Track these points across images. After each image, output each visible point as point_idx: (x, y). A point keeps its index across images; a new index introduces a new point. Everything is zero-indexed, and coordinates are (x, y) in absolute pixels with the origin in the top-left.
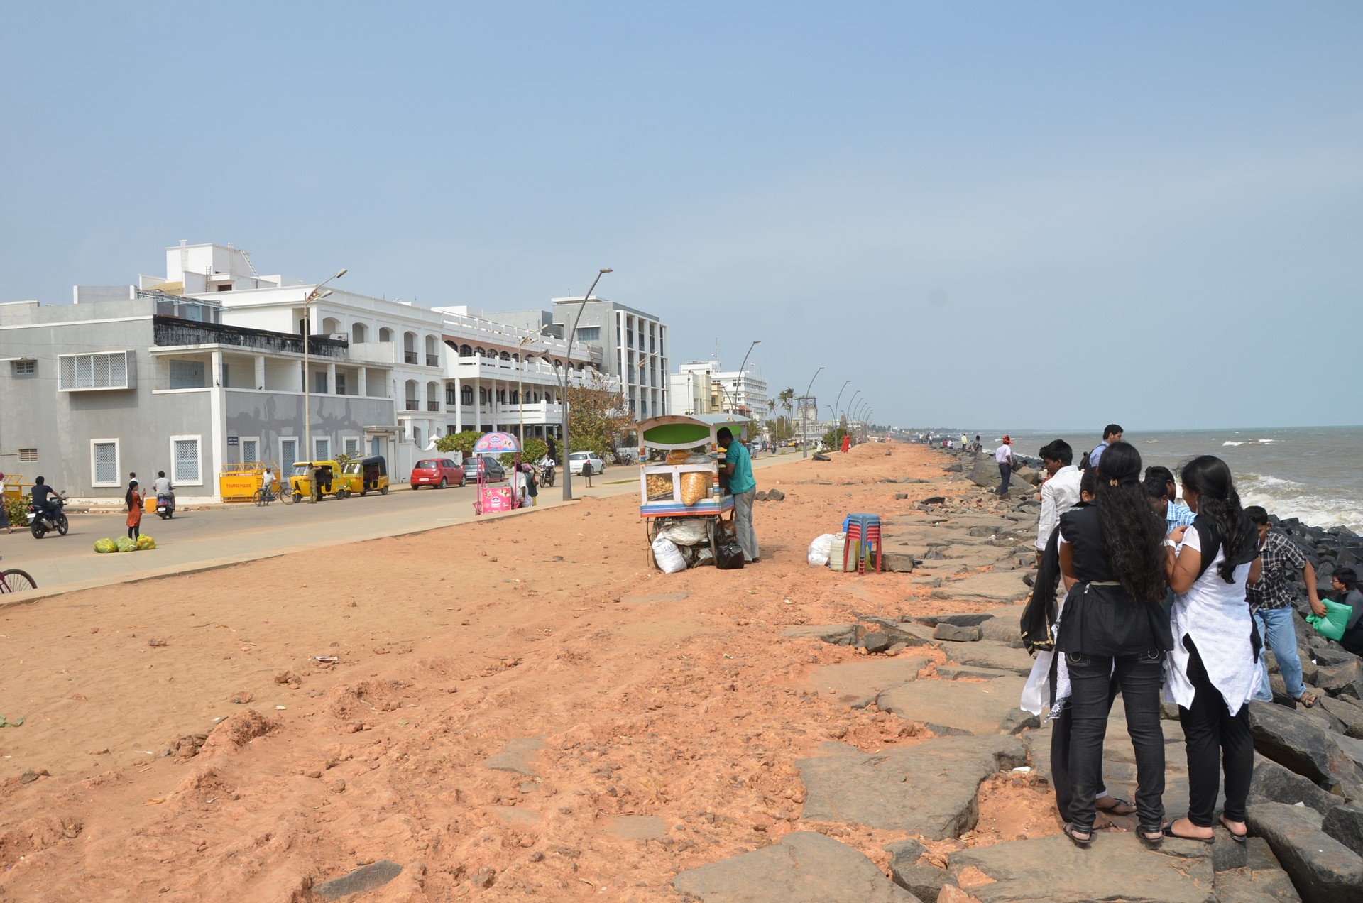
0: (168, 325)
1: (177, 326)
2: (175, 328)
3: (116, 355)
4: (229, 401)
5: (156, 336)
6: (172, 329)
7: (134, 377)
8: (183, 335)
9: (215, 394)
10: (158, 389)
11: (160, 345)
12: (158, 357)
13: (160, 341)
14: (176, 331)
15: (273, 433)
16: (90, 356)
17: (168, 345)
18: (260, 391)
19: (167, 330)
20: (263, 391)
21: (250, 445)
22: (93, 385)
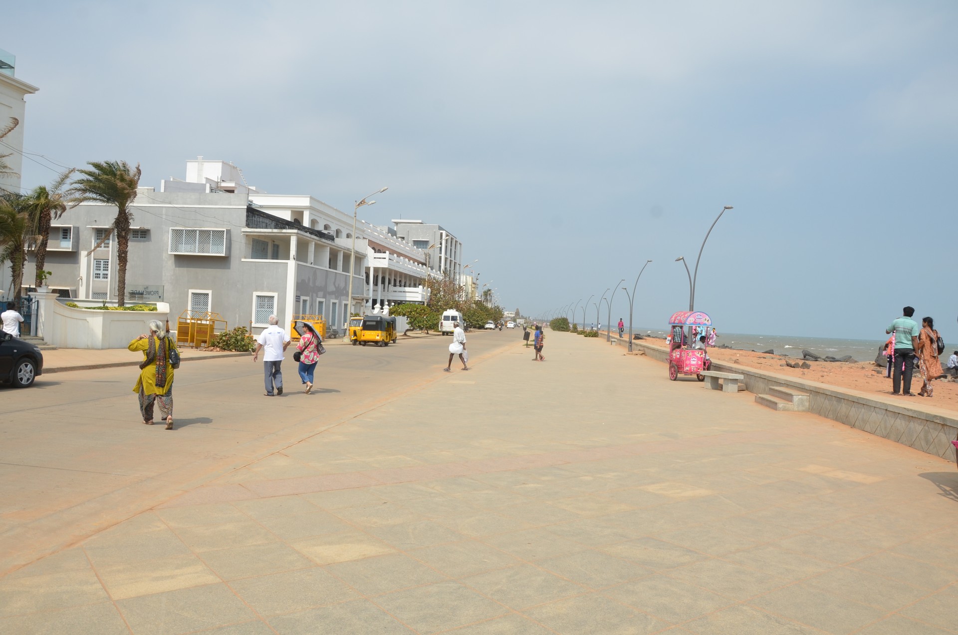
0: (253, 213)
1: (258, 215)
2: (256, 216)
3: (218, 231)
4: (299, 269)
5: (247, 221)
6: (255, 217)
7: (229, 248)
8: (260, 222)
9: (292, 264)
10: (245, 258)
11: (249, 227)
12: (247, 235)
13: (249, 224)
14: (256, 219)
15: (314, 295)
16: (196, 231)
17: (252, 228)
18: (311, 266)
19: (252, 217)
20: (312, 266)
21: (305, 301)
22: (197, 251)
